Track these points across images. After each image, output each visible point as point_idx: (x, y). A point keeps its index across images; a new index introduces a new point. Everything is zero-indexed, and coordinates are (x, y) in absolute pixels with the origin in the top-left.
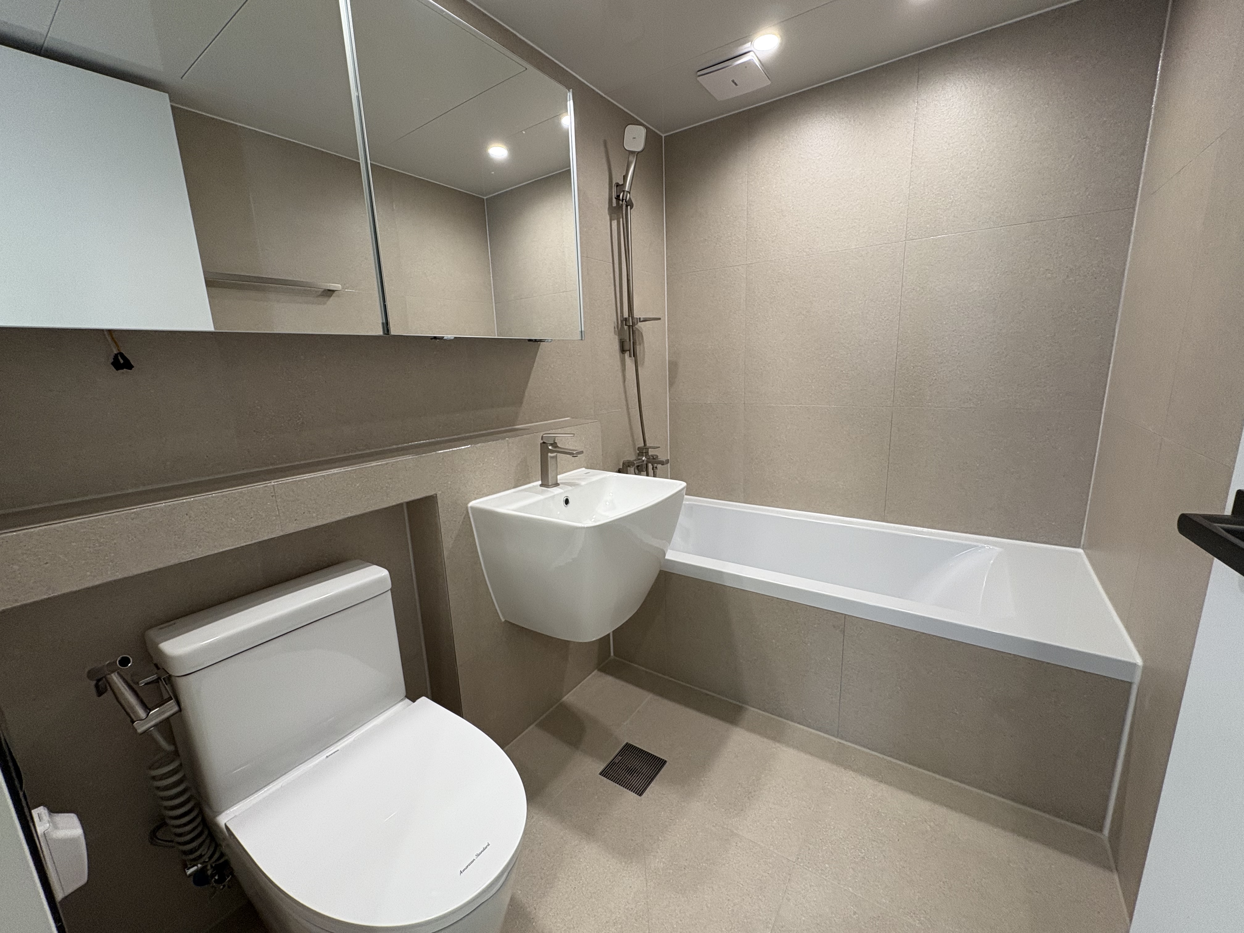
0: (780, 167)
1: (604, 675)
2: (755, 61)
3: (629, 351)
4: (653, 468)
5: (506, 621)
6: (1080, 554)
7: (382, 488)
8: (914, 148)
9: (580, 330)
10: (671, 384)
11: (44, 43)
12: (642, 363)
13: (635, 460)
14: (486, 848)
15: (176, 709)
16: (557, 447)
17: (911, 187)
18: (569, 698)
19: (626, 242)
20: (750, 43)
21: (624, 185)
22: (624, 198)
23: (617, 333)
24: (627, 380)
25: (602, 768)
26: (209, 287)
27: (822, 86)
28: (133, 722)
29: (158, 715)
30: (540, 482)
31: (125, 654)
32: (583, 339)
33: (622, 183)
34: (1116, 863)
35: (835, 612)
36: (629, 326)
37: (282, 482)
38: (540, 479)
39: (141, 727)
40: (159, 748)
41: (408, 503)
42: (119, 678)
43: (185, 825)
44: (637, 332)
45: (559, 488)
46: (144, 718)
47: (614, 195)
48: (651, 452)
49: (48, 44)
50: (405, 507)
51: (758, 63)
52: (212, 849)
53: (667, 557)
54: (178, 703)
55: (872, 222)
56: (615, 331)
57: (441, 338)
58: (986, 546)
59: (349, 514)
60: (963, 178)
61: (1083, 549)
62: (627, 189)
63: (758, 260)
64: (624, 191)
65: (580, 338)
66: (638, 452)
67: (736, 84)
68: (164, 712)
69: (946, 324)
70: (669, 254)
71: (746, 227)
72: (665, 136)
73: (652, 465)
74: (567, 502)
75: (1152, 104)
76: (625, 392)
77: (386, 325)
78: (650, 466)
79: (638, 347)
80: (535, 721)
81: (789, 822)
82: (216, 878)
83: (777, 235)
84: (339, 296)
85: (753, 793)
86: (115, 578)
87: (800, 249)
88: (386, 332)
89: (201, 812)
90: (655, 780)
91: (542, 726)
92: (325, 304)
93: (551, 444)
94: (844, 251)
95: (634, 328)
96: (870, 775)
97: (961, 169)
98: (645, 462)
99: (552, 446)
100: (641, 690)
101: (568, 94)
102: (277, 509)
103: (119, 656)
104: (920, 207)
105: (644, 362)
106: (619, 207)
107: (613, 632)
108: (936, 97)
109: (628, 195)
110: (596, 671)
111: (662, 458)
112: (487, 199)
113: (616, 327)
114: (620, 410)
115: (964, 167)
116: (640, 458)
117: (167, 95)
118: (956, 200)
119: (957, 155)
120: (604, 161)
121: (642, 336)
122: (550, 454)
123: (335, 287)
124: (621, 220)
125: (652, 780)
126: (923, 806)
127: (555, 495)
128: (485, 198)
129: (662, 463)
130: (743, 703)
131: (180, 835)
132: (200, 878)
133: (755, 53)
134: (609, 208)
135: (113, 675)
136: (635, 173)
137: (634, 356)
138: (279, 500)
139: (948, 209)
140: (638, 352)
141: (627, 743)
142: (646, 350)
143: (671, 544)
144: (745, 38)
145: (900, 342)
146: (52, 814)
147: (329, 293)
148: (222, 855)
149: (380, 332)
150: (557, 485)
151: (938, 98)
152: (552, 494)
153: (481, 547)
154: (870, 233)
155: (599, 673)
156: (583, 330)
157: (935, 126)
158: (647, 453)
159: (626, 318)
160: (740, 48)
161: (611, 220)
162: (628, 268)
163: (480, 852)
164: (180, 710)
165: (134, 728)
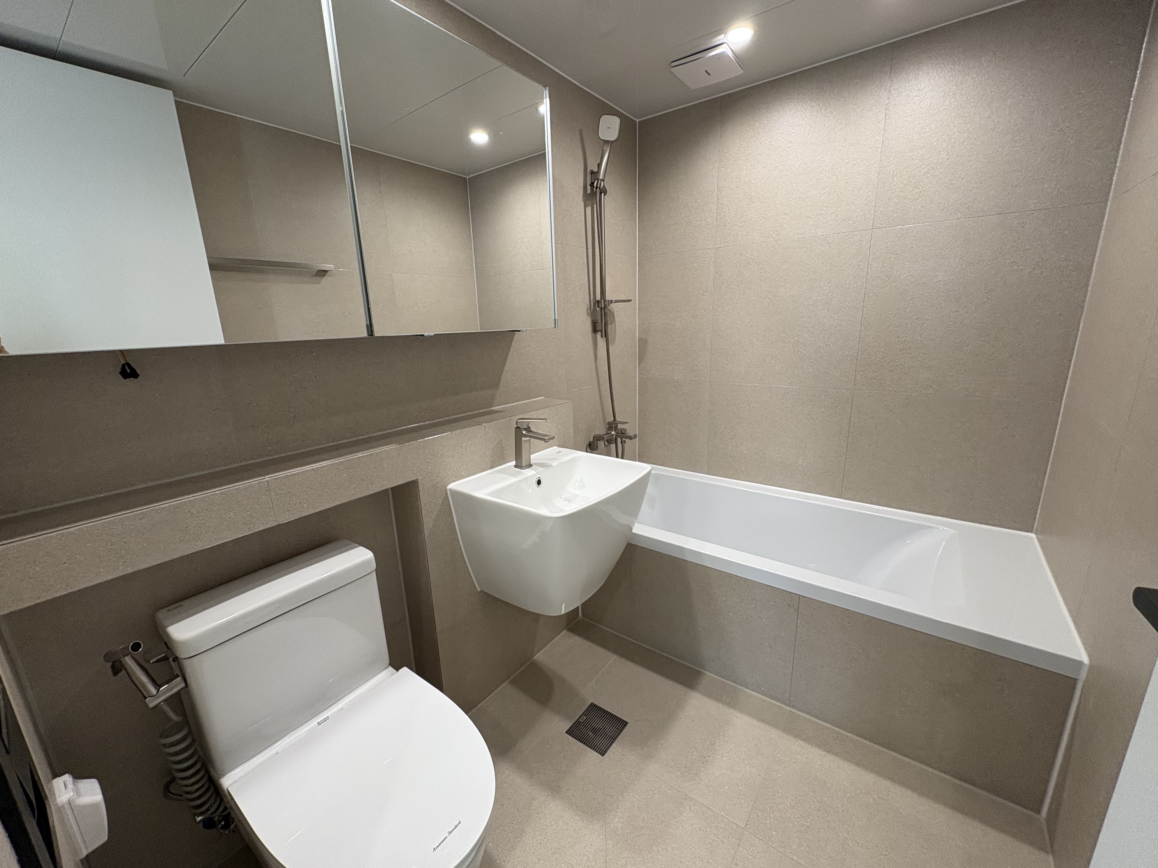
0: (750, 153)
1: (572, 635)
2: (728, 52)
3: (601, 331)
4: (622, 441)
5: (482, 591)
6: (1032, 538)
7: (367, 477)
8: (884, 138)
9: (554, 319)
10: (641, 360)
11: (58, 47)
12: (613, 341)
13: (604, 435)
14: (458, 825)
15: (183, 685)
16: (531, 431)
17: (880, 176)
18: (540, 657)
19: (600, 228)
20: (724, 34)
21: (598, 172)
22: (599, 186)
23: (590, 314)
24: (598, 358)
25: (569, 726)
26: (214, 270)
27: (794, 74)
28: (145, 698)
29: (167, 690)
30: (514, 463)
31: (137, 640)
32: (556, 327)
33: (597, 171)
34: (1052, 846)
35: (791, 592)
36: (601, 308)
37: (276, 477)
38: (515, 459)
39: (152, 703)
40: (169, 719)
41: (393, 489)
42: (132, 660)
43: (193, 784)
44: (608, 315)
45: (531, 469)
46: (155, 694)
47: (589, 183)
48: (620, 426)
49: (62, 48)
50: (390, 491)
51: (730, 54)
52: (218, 802)
53: (634, 531)
54: (185, 680)
55: (840, 210)
56: (587, 312)
57: (423, 335)
58: (939, 527)
59: (337, 502)
60: (933, 169)
61: (1035, 534)
62: (601, 177)
63: (727, 244)
64: (598, 179)
65: (553, 326)
66: (608, 426)
67: (709, 74)
68: (173, 688)
69: (909, 312)
70: (641, 236)
71: (716, 212)
72: (639, 122)
73: (621, 439)
74: (539, 482)
75: (1131, 97)
76: (597, 370)
77: (370, 327)
78: (619, 440)
79: (609, 327)
80: (508, 678)
81: (740, 788)
82: (223, 823)
83: (746, 220)
84: (330, 276)
85: (707, 758)
86: (126, 573)
87: (768, 235)
88: (370, 334)
89: (207, 772)
90: (616, 741)
91: (514, 683)
92: (319, 283)
93: (525, 429)
94: (811, 238)
95: (606, 310)
96: (818, 746)
97: (930, 160)
98: (614, 437)
99: (526, 431)
100: (606, 651)
101: (545, 92)
102: (271, 503)
103: (132, 641)
104: (888, 197)
105: (615, 340)
106: (593, 194)
107: (582, 604)
108: (909, 86)
109: (602, 183)
110: (564, 631)
111: (630, 432)
112: (469, 178)
113: (589, 309)
114: (591, 387)
115: (934, 158)
116: (609, 432)
117: (171, 92)
118: (924, 191)
119: (927, 145)
120: (580, 152)
121: (614, 317)
122: (523, 439)
123: (329, 267)
124: (595, 206)
125: (614, 740)
126: (869, 778)
127: (528, 477)
128: (467, 177)
129: (630, 438)
130: (702, 668)
131: (189, 793)
132: (209, 824)
133: (728, 44)
134: (584, 196)
135: (126, 658)
136: (609, 159)
137: (605, 336)
138: (273, 494)
139: (916, 199)
140: (609, 331)
141: (592, 703)
142: (617, 329)
143: (638, 519)
144: (720, 30)
145: (863, 328)
146: (76, 780)
147: (323, 273)
148: (226, 808)
149: (363, 333)
150: (530, 466)
151: (910, 88)
152: (524, 477)
153: (459, 526)
154: (838, 220)
155: (569, 633)
156: (556, 318)
157: (906, 116)
158: (616, 427)
159: (598, 301)
160: (714, 40)
161: (585, 207)
162: (601, 254)
163: (452, 829)
164: (187, 685)
165: (146, 704)
